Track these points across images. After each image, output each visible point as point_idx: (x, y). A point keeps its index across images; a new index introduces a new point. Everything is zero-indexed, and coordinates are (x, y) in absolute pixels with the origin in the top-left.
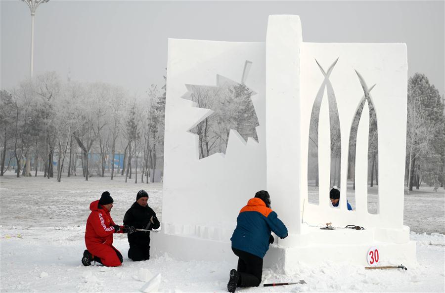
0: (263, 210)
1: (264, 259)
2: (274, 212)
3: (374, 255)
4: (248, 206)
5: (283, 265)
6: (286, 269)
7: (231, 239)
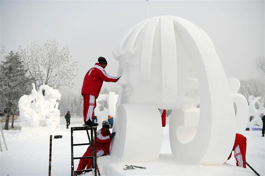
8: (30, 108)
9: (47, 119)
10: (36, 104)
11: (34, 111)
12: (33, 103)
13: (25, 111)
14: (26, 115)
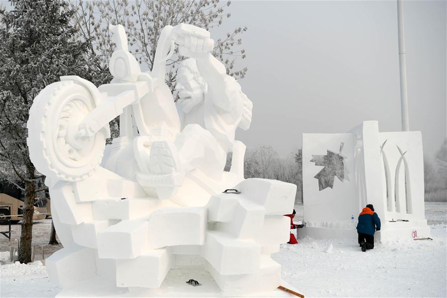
0: (370, 212)
1: (374, 236)
2: (375, 213)
3: (415, 233)
4: (363, 212)
5: (380, 239)
6: (382, 241)
7: (357, 228)
8: (103, 165)
9: (214, 236)
10: (141, 140)
11: (128, 188)
12: (123, 141)
13: (72, 184)
14: (82, 216)
